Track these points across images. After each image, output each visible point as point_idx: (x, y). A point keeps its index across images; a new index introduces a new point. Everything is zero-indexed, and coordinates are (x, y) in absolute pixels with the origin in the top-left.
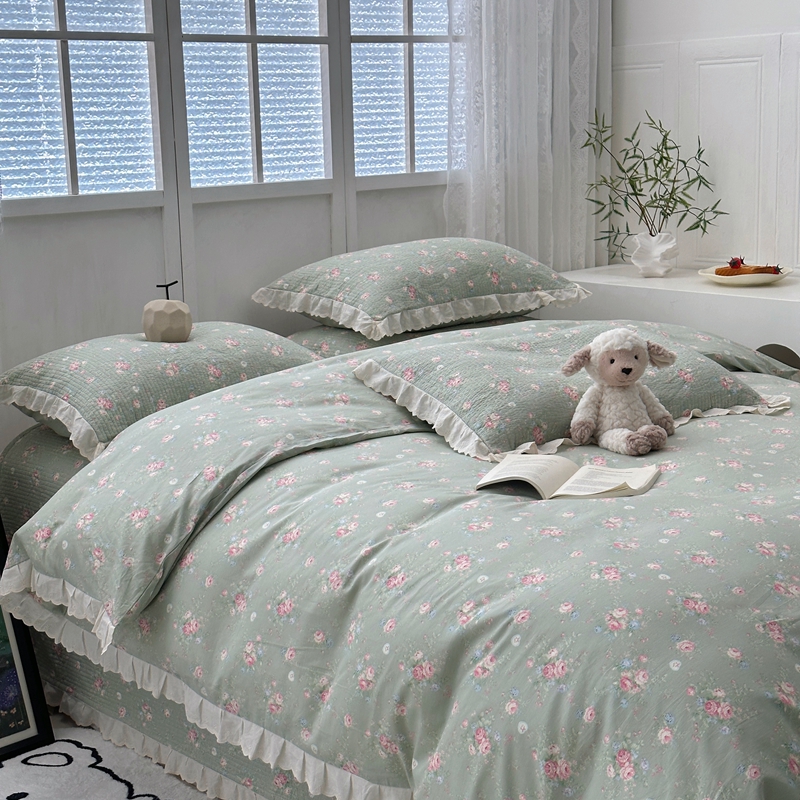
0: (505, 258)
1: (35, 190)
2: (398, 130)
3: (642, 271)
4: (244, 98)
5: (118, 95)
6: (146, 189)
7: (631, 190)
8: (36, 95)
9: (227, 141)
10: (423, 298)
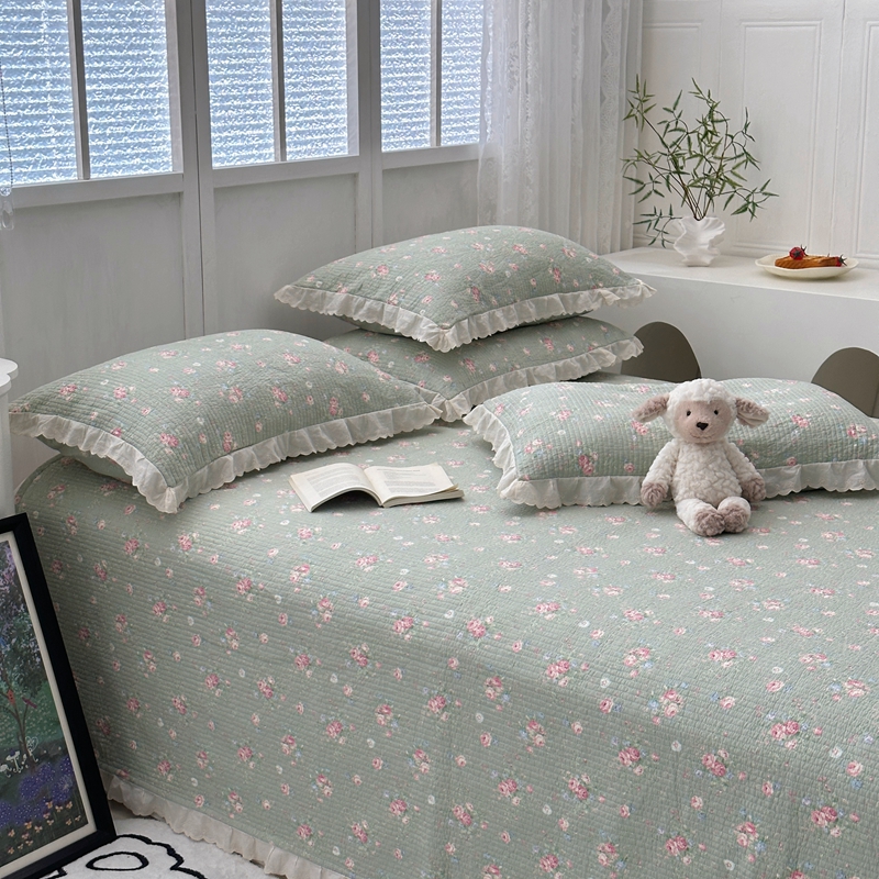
0: (563, 251)
1: (41, 174)
2: (424, 96)
3: (686, 260)
4: (265, 61)
5: (132, 58)
6: (161, 171)
7: (673, 169)
8: (42, 60)
9: (248, 112)
10: (488, 302)
